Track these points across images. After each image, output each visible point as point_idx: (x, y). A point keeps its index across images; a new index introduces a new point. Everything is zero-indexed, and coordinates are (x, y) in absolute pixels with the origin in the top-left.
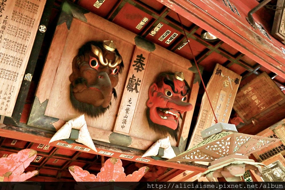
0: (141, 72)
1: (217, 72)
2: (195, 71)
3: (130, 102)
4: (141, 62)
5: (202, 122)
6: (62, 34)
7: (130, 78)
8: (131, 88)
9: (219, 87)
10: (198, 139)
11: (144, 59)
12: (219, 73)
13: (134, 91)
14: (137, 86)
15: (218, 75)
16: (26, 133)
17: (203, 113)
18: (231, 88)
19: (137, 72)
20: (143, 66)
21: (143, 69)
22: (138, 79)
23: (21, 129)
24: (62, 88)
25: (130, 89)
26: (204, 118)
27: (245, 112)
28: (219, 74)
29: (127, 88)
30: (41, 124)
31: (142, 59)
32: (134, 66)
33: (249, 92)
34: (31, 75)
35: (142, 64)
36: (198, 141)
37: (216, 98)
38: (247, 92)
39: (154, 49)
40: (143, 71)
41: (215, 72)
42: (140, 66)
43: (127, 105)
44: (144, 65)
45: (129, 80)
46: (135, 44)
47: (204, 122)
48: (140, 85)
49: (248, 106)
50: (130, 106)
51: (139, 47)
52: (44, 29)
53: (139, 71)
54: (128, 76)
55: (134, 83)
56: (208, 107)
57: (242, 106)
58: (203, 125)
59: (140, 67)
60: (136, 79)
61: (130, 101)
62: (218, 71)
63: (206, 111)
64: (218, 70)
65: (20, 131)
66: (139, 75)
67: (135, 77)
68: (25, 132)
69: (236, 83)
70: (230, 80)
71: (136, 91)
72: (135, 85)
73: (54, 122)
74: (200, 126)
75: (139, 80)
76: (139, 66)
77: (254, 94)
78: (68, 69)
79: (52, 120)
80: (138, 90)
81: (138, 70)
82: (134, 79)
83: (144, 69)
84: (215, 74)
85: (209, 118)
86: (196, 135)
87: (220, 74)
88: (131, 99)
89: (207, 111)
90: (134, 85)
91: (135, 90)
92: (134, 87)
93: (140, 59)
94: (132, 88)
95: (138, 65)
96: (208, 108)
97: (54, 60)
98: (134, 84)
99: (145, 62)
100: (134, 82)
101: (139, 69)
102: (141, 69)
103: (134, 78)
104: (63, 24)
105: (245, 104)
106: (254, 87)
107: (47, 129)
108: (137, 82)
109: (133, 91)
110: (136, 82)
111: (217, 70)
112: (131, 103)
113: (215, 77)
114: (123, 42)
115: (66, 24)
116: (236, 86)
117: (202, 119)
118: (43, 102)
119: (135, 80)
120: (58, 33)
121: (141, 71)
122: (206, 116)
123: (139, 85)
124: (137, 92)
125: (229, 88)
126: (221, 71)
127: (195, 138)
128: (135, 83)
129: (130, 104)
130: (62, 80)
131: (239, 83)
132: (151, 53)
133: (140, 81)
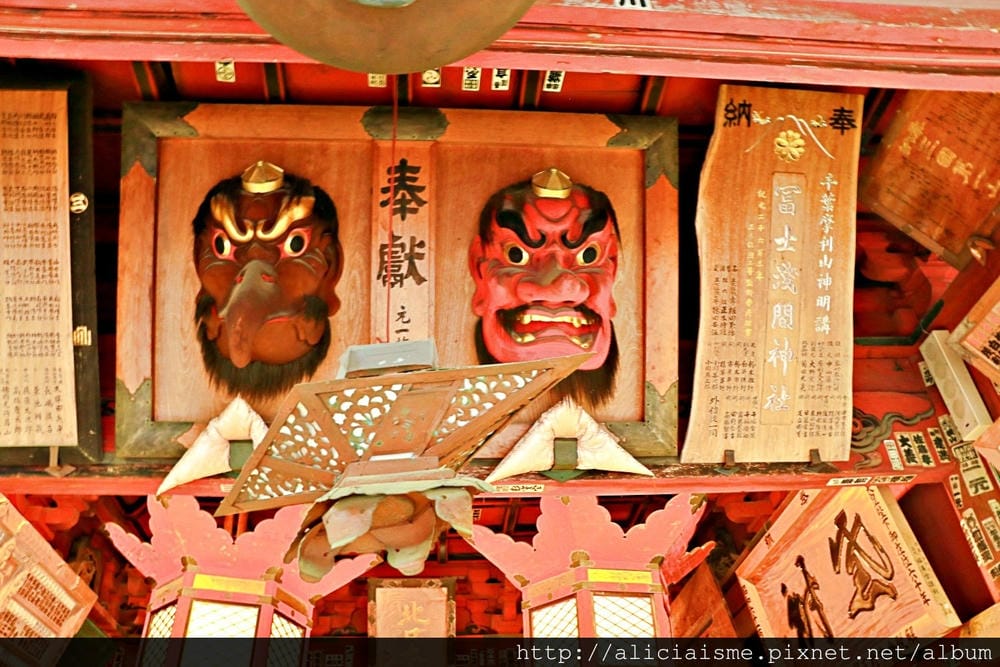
0: (418, 214)
1: (730, 115)
2: (640, 141)
3: (405, 320)
4: (409, 183)
5: (723, 312)
6: (137, 196)
7: (383, 246)
8: (395, 276)
9: (758, 166)
10: (726, 376)
11: (416, 170)
12: (740, 116)
13: (409, 281)
14: (416, 261)
15: (739, 124)
16: (125, 478)
17: (717, 280)
18: (821, 155)
19: (403, 218)
20: (419, 195)
21: (421, 203)
22: (413, 239)
23: (110, 470)
24: (184, 337)
25: (392, 280)
26: (726, 296)
27: (938, 224)
28: (744, 120)
29: (381, 281)
30: (148, 447)
31: (408, 175)
32: (384, 204)
33: (918, 141)
34: (85, 328)
35: (412, 190)
36: (726, 384)
37: (760, 211)
38: (911, 144)
39: (445, 128)
40: (424, 210)
41: (720, 118)
42: (408, 197)
43: (398, 332)
44: (421, 189)
45: (382, 254)
46: (370, 138)
47: (733, 311)
48: (426, 256)
49: (936, 196)
50: (405, 330)
51: (385, 143)
52: (81, 202)
53: (408, 215)
54: (373, 243)
55: (399, 257)
56: (732, 250)
57: (915, 205)
58: (731, 323)
59: (409, 202)
60: (406, 240)
61: (402, 315)
62: (732, 111)
63: (729, 267)
64: (731, 107)
65: (109, 475)
66: (413, 228)
67: (400, 238)
68: (122, 474)
69: (843, 129)
70: (804, 127)
71: (414, 278)
72: (407, 262)
73: (179, 433)
74: (718, 329)
75: (417, 242)
76: (403, 201)
77: (938, 142)
78: (188, 280)
79: (174, 429)
80: (423, 274)
81: (403, 211)
82: (397, 246)
83: (425, 202)
84: (725, 125)
85: (749, 292)
86: (712, 365)
87: (749, 118)
88: (403, 308)
89: (732, 269)
90: (402, 261)
91: (411, 277)
92: (404, 270)
93: (403, 175)
94: (398, 275)
95: (399, 197)
96: (731, 258)
97: (136, 270)
98: (402, 259)
99: (423, 179)
100: (399, 254)
101: (408, 206)
102: (413, 205)
103: (398, 242)
104: (133, 169)
105: (924, 194)
106: (928, 119)
107: (168, 456)
108: (412, 249)
109: (405, 281)
110: (407, 251)
111: (726, 109)
112: (408, 322)
113: (726, 136)
114: (334, 146)
115: (142, 165)
116: (842, 138)
117: (716, 301)
118: (138, 390)
119: (402, 246)
120: (127, 198)
121: (414, 211)
122: (733, 289)
123: (421, 256)
124: (420, 280)
125: (809, 158)
126: (750, 106)
127: (708, 374)
128: (403, 254)
129: (405, 326)
130: (179, 316)
131: (859, 123)
132: (437, 143)
133: (422, 244)
